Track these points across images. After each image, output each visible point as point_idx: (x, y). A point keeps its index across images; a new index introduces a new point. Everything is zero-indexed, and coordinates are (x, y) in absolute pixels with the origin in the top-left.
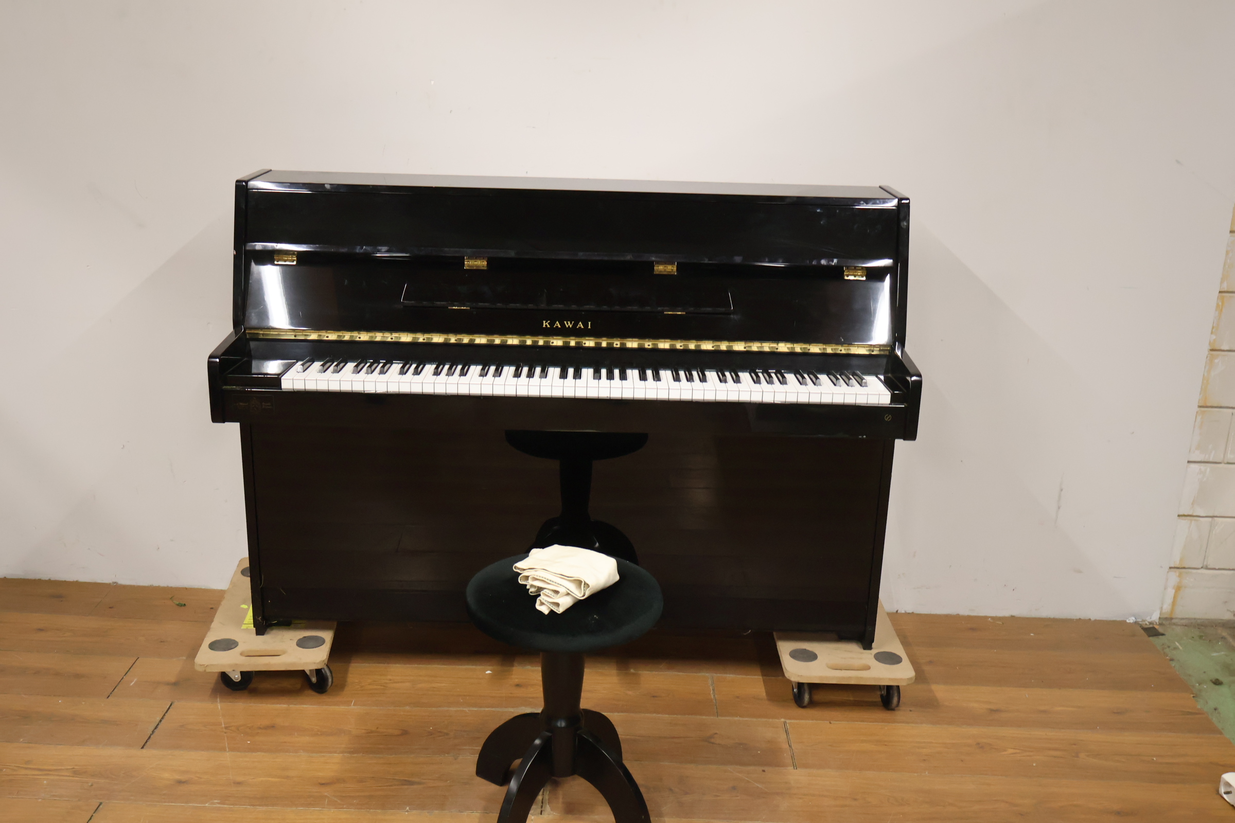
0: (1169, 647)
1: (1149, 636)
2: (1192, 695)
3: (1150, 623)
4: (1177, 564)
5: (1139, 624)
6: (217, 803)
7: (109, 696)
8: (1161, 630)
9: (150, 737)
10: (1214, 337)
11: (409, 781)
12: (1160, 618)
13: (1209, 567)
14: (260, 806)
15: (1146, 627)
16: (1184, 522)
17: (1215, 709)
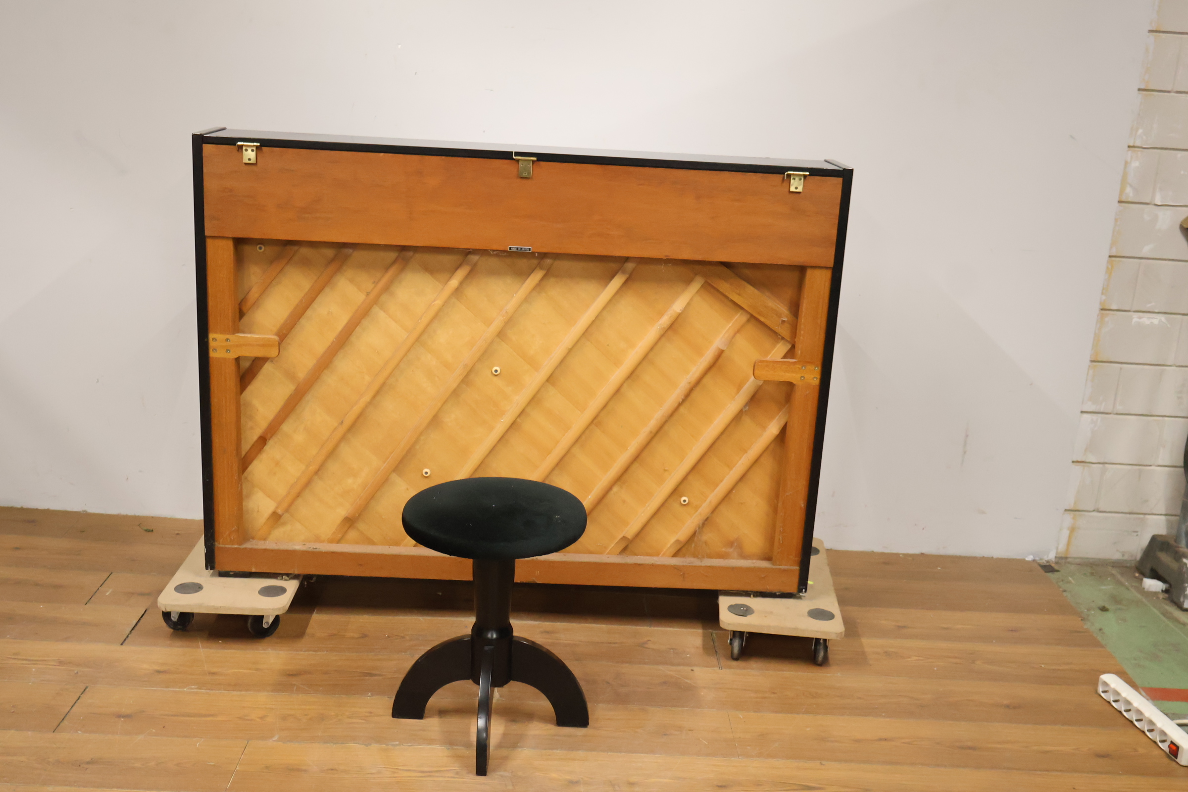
0: (1063, 581)
1: (1046, 572)
2: (1080, 619)
3: (1048, 562)
4: (1072, 507)
5: (1037, 562)
6: (194, 688)
7: (87, 603)
8: (1056, 567)
9: (128, 636)
10: (1104, 297)
11: (370, 673)
12: (1056, 557)
13: (1101, 510)
14: (233, 691)
15: (1044, 564)
16: (1078, 468)
17: (1100, 630)
